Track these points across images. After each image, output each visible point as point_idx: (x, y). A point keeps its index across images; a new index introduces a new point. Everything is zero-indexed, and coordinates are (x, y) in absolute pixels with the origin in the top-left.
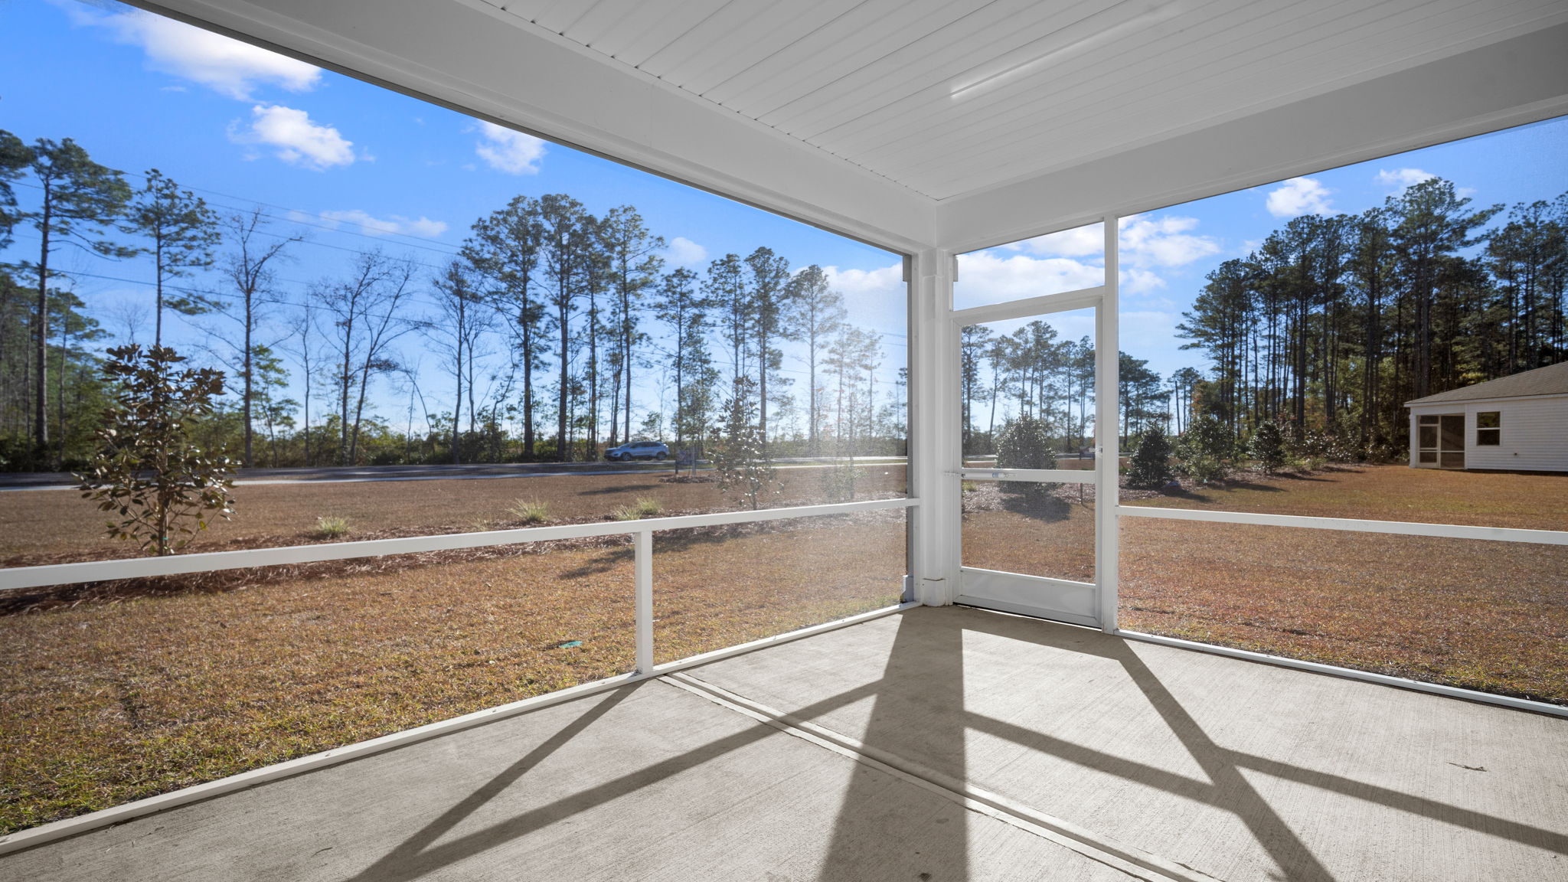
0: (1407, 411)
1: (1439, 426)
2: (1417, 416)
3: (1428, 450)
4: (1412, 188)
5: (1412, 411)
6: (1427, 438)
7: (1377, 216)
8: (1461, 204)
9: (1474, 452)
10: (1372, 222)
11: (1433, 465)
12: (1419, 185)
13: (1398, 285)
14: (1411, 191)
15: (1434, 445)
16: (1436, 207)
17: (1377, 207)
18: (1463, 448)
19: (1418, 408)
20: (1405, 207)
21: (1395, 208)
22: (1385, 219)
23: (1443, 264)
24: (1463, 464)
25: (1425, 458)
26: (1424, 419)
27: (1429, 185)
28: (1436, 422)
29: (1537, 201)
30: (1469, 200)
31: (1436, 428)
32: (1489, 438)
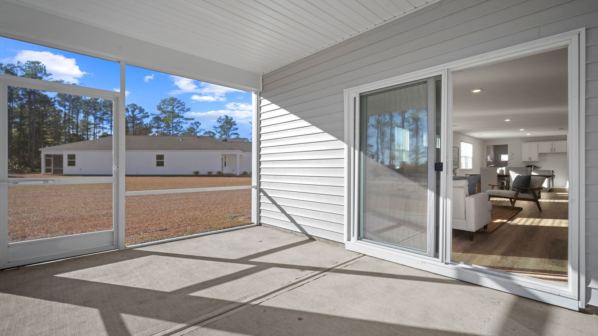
0: (40, 152)
1: (52, 158)
2: (44, 155)
3: (49, 168)
4: (29, 61)
5: (42, 152)
6: (48, 163)
7: (13, 68)
8: (48, 75)
9: (66, 168)
10: (11, 69)
11: (50, 173)
12: (32, 61)
13: (21, 99)
14: (28, 63)
15: (51, 166)
16: (39, 73)
17: (14, 64)
18: (62, 167)
19: (45, 151)
20: (26, 68)
21: (22, 67)
22: (17, 70)
23: (40, 96)
24: (62, 173)
25: (48, 171)
26: (47, 156)
27: (37, 63)
28: (51, 157)
29: (74, 83)
30: (52, 75)
31: (51, 160)
32: (72, 163)
